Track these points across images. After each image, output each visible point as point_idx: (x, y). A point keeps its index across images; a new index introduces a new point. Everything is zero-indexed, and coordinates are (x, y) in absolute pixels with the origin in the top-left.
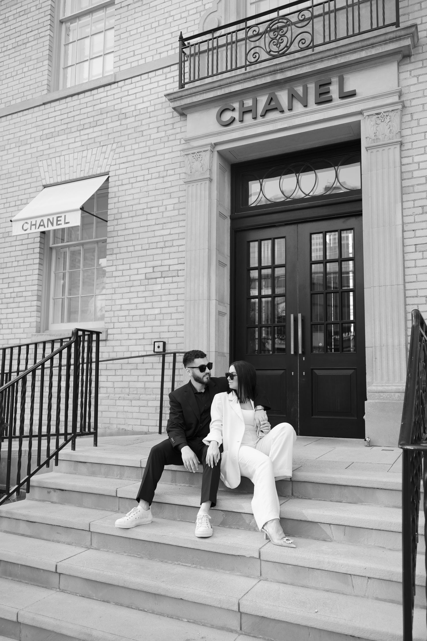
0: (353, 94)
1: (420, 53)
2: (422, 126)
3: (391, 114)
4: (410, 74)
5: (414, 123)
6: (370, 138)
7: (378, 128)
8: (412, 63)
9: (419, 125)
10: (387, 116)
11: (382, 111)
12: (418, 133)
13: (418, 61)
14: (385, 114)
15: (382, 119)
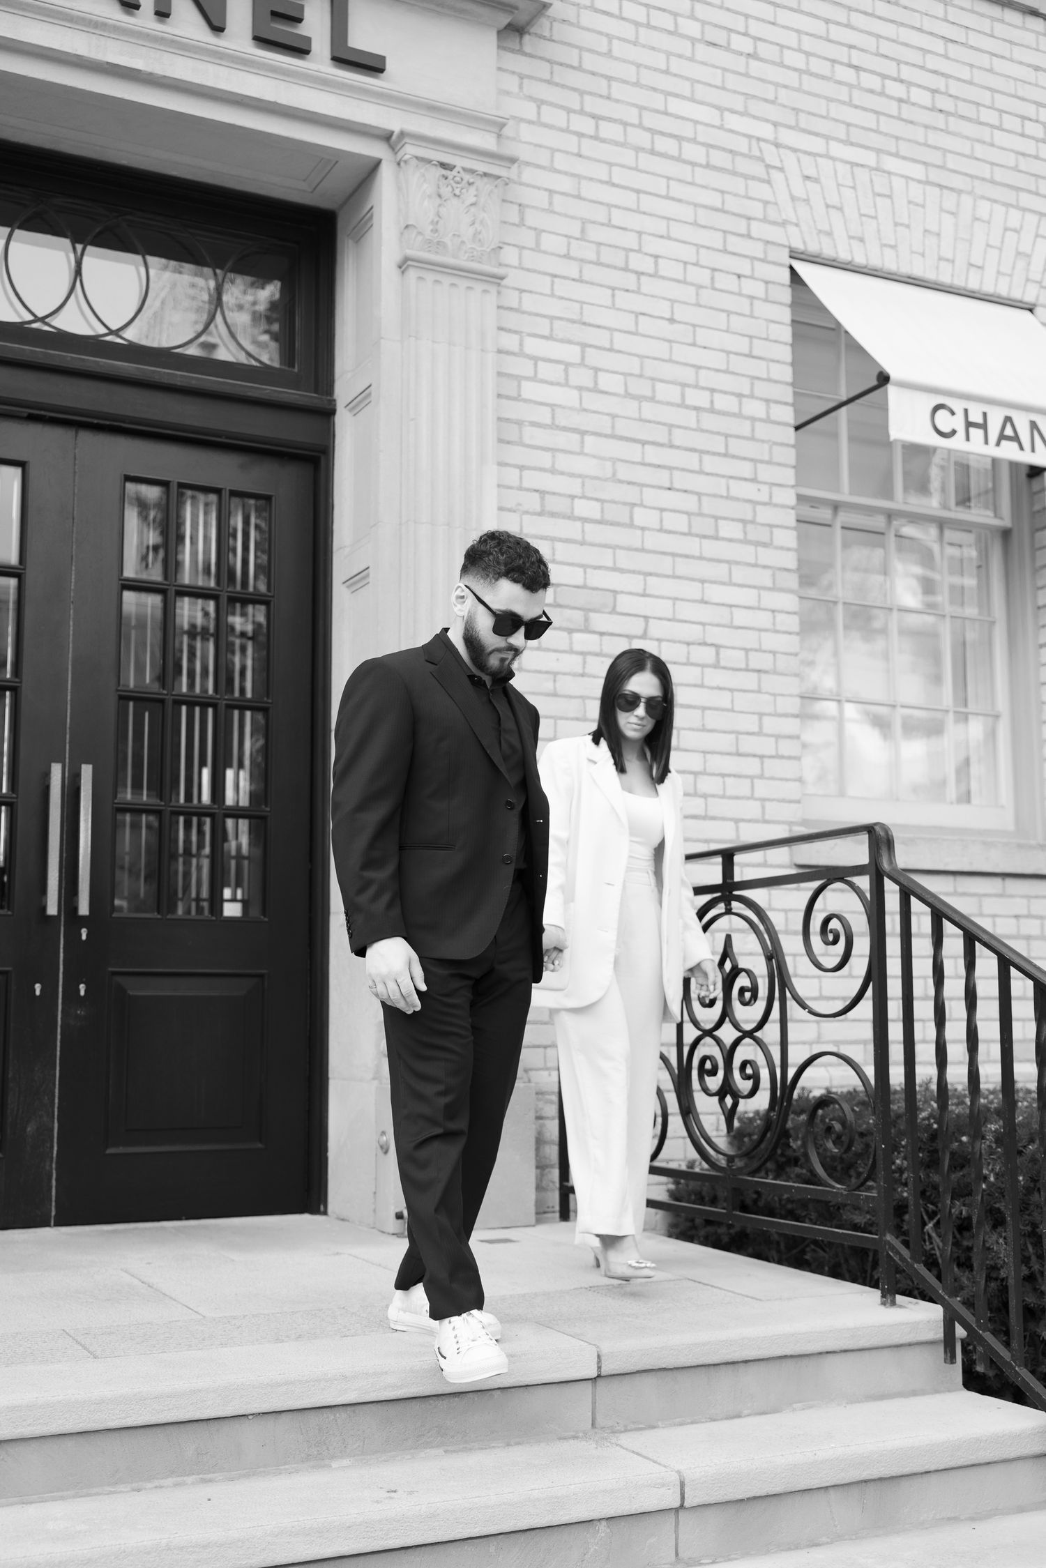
0: (372, 66)
1: (544, 38)
2: (545, 252)
3: (480, 183)
4: (521, 87)
5: (527, 238)
6: (420, 233)
7: (443, 211)
8: (526, 55)
9: (537, 249)
10: (470, 184)
11: (459, 161)
12: (535, 271)
13: (541, 58)
14: (467, 177)
15: (455, 185)
